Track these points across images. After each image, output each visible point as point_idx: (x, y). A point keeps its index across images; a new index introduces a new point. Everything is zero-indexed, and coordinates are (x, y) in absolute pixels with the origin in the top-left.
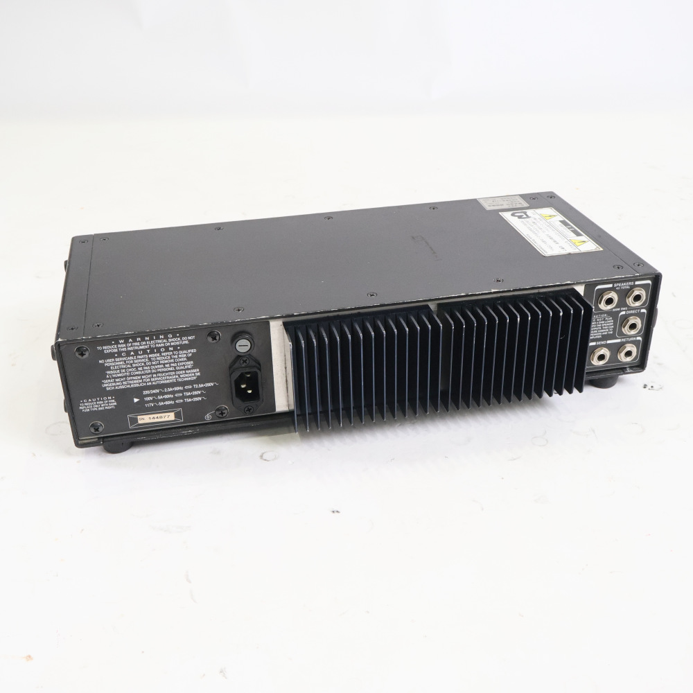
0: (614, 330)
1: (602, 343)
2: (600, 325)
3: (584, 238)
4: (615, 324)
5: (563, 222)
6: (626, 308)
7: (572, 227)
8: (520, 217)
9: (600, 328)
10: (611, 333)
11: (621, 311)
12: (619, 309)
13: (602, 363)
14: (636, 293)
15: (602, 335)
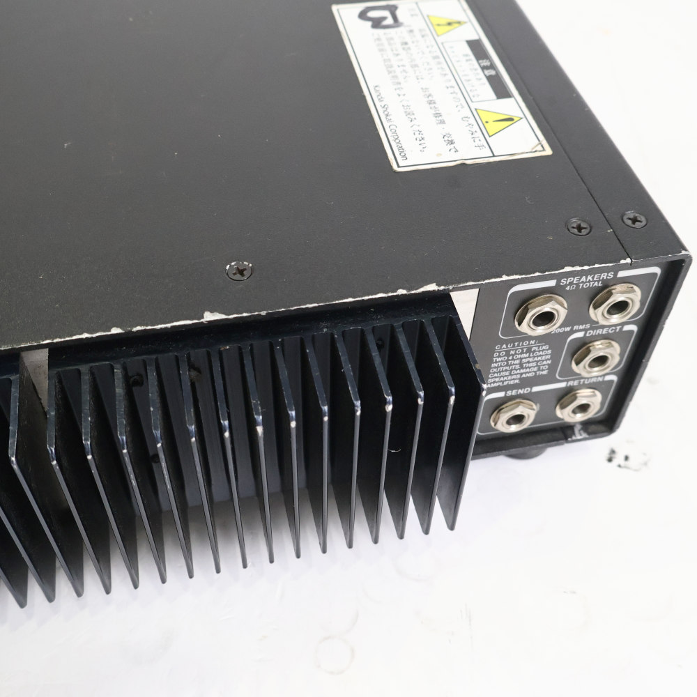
0: (552, 368)
1: (521, 391)
2: (517, 362)
3: (514, 105)
4: (555, 358)
5: (475, 46)
6: (588, 326)
7: (492, 66)
8: (377, 23)
9: (518, 367)
10: (545, 372)
11: (572, 332)
12: (568, 329)
13: (514, 428)
14: (617, 297)
15: (520, 379)
